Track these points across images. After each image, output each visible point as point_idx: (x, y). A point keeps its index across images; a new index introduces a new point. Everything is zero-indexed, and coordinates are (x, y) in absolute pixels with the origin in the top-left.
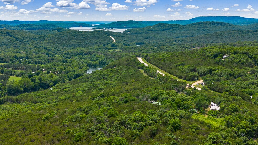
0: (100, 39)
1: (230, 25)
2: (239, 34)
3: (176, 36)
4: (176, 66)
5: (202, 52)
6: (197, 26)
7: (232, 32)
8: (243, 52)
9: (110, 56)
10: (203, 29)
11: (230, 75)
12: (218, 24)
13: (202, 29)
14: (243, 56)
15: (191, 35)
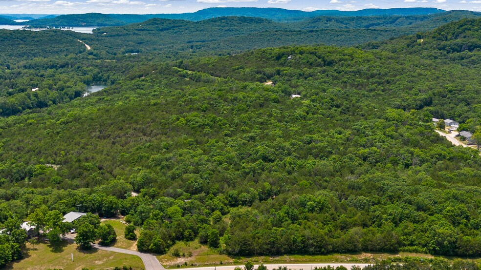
0: (64, 44)
1: (270, 23)
2: (288, 35)
3: (187, 41)
4: (234, 70)
5: (261, 54)
6: (218, 24)
7: (276, 33)
8: (309, 52)
9: (107, 67)
10: (228, 28)
11: (300, 75)
12: (251, 20)
13: (226, 28)
14: (310, 56)
15: (210, 39)
